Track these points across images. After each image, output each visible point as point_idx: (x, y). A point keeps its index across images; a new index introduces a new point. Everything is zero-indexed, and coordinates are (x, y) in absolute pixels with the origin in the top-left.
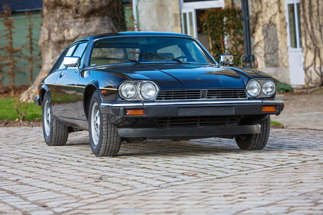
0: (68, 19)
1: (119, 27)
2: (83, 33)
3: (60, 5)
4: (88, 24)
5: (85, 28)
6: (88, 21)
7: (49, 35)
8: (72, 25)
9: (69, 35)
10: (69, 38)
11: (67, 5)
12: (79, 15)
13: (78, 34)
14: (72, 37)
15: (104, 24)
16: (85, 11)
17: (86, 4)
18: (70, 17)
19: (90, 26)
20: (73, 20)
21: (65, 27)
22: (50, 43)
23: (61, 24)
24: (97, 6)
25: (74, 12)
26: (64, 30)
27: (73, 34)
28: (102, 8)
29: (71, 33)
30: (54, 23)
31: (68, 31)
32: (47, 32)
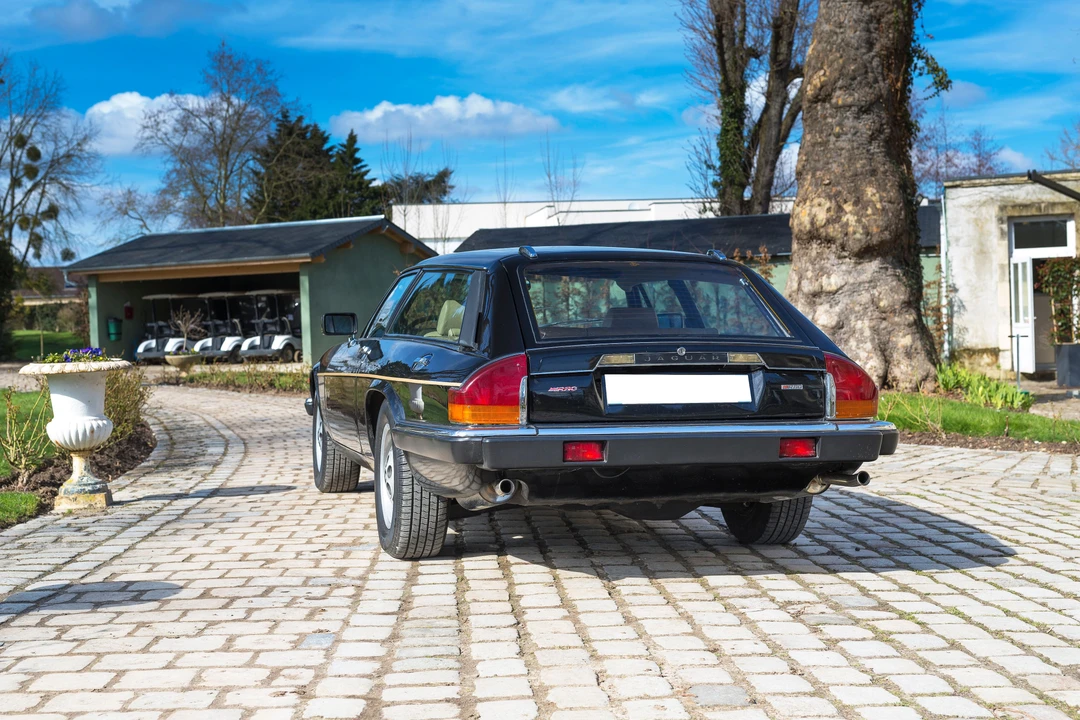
0: (828, 259)
1: (910, 274)
2: (851, 281)
3: (818, 237)
4: (859, 267)
5: (855, 274)
6: (860, 264)
7: (799, 284)
8: (835, 268)
9: (830, 284)
10: (829, 289)
11: (829, 238)
12: (846, 254)
13: (843, 284)
14: (834, 288)
15: (887, 269)
16: (856, 248)
17: (858, 236)
18: (833, 257)
19: (864, 271)
20: (836, 261)
21: (823, 271)
22: (800, 296)
23: (817, 266)
24: (875, 240)
25: (839, 248)
26: (822, 276)
27: (836, 283)
28: (882, 243)
29: (832, 282)
30: (808, 264)
31: (829, 277)
32: (796, 279)
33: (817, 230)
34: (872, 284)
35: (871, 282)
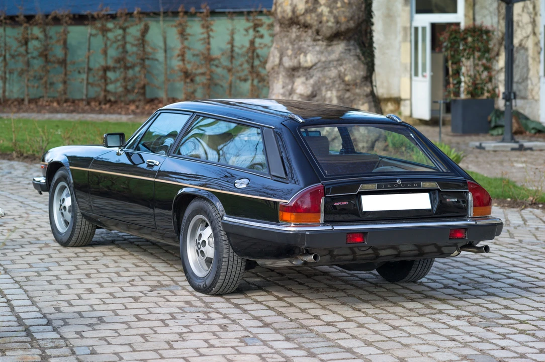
0: (305, 41)
1: (366, 54)
2: (323, 59)
3: (298, 23)
4: (330, 49)
5: (326, 54)
6: (330, 46)
7: (281, 59)
8: (310, 48)
9: (306, 61)
10: (306, 65)
11: (306, 24)
12: (319, 38)
13: (317, 61)
14: (309, 64)
15: (350, 50)
16: (328, 33)
17: (330, 24)
18: (309, 39)
19: (333, 52)
20: (311, 43)
21: (300, 51)
22: (282, 69)
23: (296, 46)
24: (343, 28)
25: (315, 33)
26: (300, 54)
27: (311, 61)
28: (348, 30)
29: (309, 59)
30: (288, 44)
31: (305, 55)
32: (278, 55)
33: (297, 17)
34: (340, 62)
35: (338, 60)
